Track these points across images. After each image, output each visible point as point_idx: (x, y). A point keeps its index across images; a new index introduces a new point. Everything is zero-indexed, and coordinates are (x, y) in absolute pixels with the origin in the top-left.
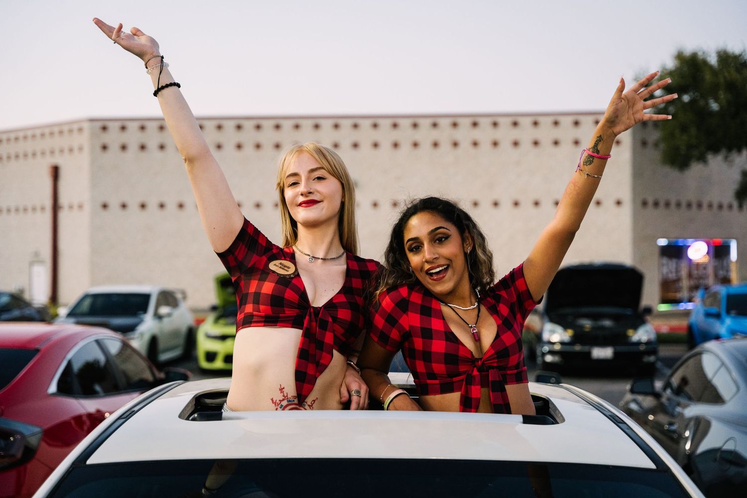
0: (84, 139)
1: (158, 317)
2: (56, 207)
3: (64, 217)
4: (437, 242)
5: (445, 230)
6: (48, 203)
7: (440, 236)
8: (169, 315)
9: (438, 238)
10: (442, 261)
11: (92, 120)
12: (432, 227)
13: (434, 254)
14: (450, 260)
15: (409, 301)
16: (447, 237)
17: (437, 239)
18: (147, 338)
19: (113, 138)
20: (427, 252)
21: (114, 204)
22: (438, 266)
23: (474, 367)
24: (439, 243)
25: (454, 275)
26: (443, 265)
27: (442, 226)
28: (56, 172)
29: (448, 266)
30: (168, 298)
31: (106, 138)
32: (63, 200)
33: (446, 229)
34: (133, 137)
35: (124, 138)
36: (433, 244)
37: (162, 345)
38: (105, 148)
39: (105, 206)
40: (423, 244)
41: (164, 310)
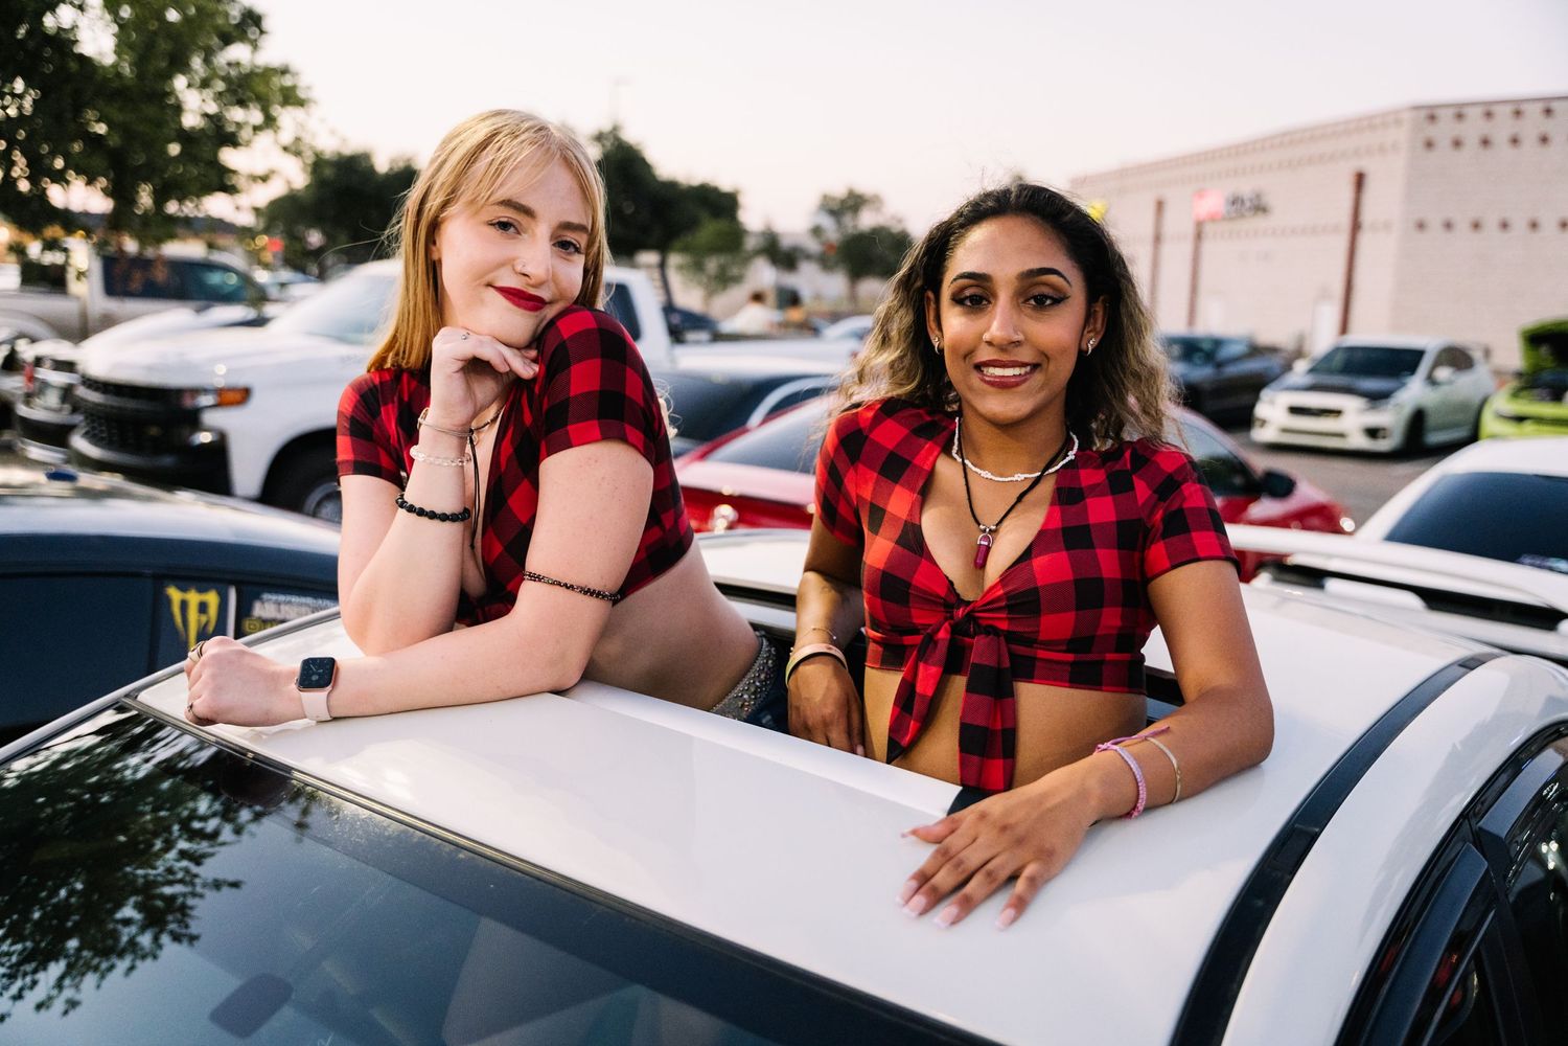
0: (1400, 135)
1: (1431, 380)
2: (1356, 226)
3: (1366, 240)
4: (1032, 302)
5: (1061, 280)
6: (1345, 220)
7: (1045, 290)
8: (1450, 382)
9: (1037, 294)
10: (1025, 355)
11: (1417, 108)
12: (1035, 264)
13: (1016, 332)
14: (1046, 356)
15: (867, 437)
16: (1059, 299)
17: (1035, 298)
18: (1407, 411)
19: (1445, 130)
20: (997, 323)
21: (1435, 221)
22: (1014, 364)
23: (946, 619)
24: (1034, 308)
25: (1042, 388)
26: (1023, 365)
27: (1060, 270)
28: (1360, 180)
29: (1035, 367)
30: (1458, 358)
31: (1432, 131)
32: (1368, 216)
33: (1065, 279)
34: (1473, 128)
35: (1459, 129)
36: (1019, 306)
37: (1431, 421)
38: (1429, 145)
39: (1421, 226)
40: (995, 295)
41: (1443, 373)
